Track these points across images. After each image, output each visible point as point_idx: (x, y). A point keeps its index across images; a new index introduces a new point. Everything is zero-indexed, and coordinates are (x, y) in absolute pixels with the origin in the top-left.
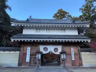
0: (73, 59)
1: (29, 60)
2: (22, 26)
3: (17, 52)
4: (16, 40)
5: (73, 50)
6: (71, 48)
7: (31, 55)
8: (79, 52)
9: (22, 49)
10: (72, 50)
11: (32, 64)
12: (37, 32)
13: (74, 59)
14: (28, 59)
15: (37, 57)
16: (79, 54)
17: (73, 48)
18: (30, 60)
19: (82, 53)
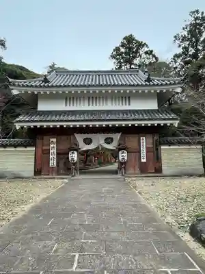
0: (142, 161)
1: (55, 164)
2: (36, 93)
3: (28, 149)
4: (25, 125)
5: (144, 142)
6: (141, 138)
7: (58, 154)
8: (156, 146)
9: (39, 142)
10: (141, 141)
11: (62, 171)
12: (68, 105)
13: (145, 160)
14: (53, 163)
15: (70, 159)
16: (157, 150)
17: (144, 138)
18: (58, 163)
19: (162, 147)
